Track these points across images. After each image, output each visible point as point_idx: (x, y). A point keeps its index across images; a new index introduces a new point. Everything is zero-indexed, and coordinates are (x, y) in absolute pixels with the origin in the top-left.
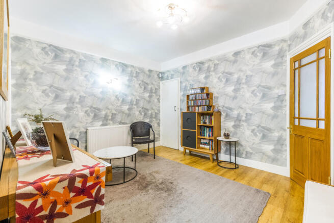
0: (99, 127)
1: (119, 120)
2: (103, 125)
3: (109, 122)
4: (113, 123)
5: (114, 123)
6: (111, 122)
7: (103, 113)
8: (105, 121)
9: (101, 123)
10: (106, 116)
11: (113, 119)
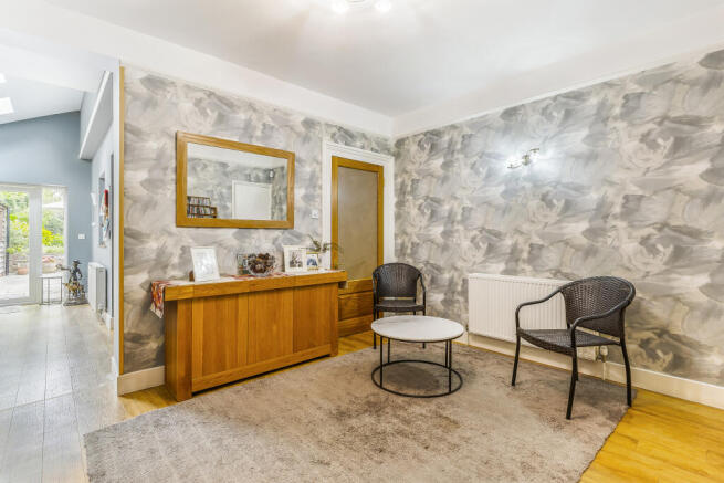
0: (499, 276)
1: (553, 265)
2: (506, 272)
3: (522, 265)
4: (535, 270)
5: (537, 271)
6: (528, 268)
7: (508, 242)
8: (513, 264)
9: (502, 266)
10: (515, 250)
11: (532, 260)
